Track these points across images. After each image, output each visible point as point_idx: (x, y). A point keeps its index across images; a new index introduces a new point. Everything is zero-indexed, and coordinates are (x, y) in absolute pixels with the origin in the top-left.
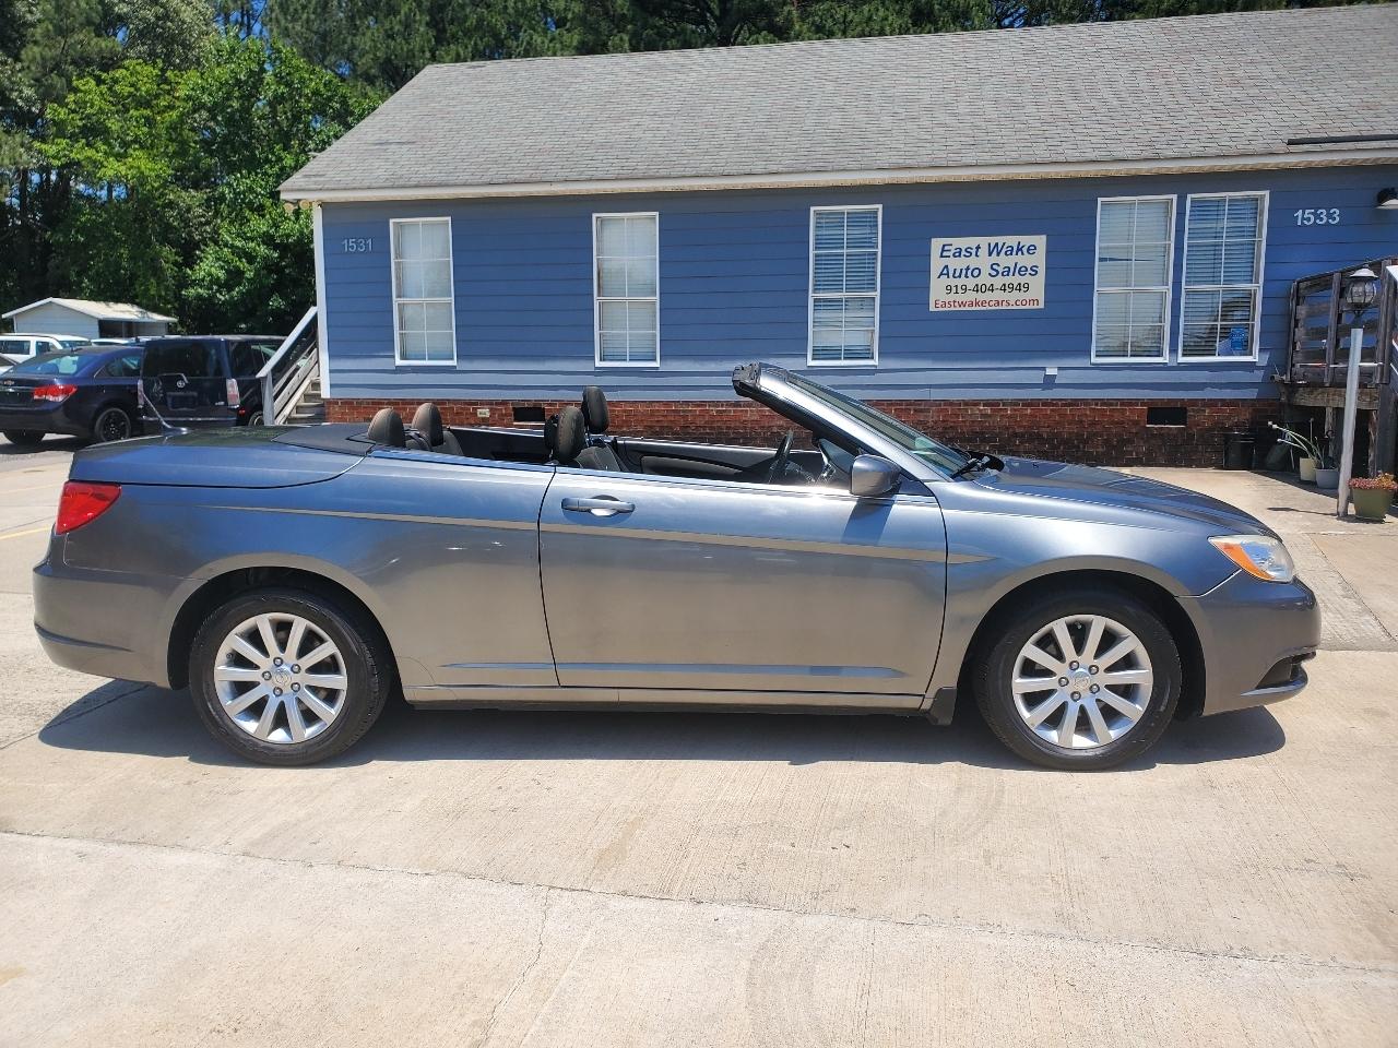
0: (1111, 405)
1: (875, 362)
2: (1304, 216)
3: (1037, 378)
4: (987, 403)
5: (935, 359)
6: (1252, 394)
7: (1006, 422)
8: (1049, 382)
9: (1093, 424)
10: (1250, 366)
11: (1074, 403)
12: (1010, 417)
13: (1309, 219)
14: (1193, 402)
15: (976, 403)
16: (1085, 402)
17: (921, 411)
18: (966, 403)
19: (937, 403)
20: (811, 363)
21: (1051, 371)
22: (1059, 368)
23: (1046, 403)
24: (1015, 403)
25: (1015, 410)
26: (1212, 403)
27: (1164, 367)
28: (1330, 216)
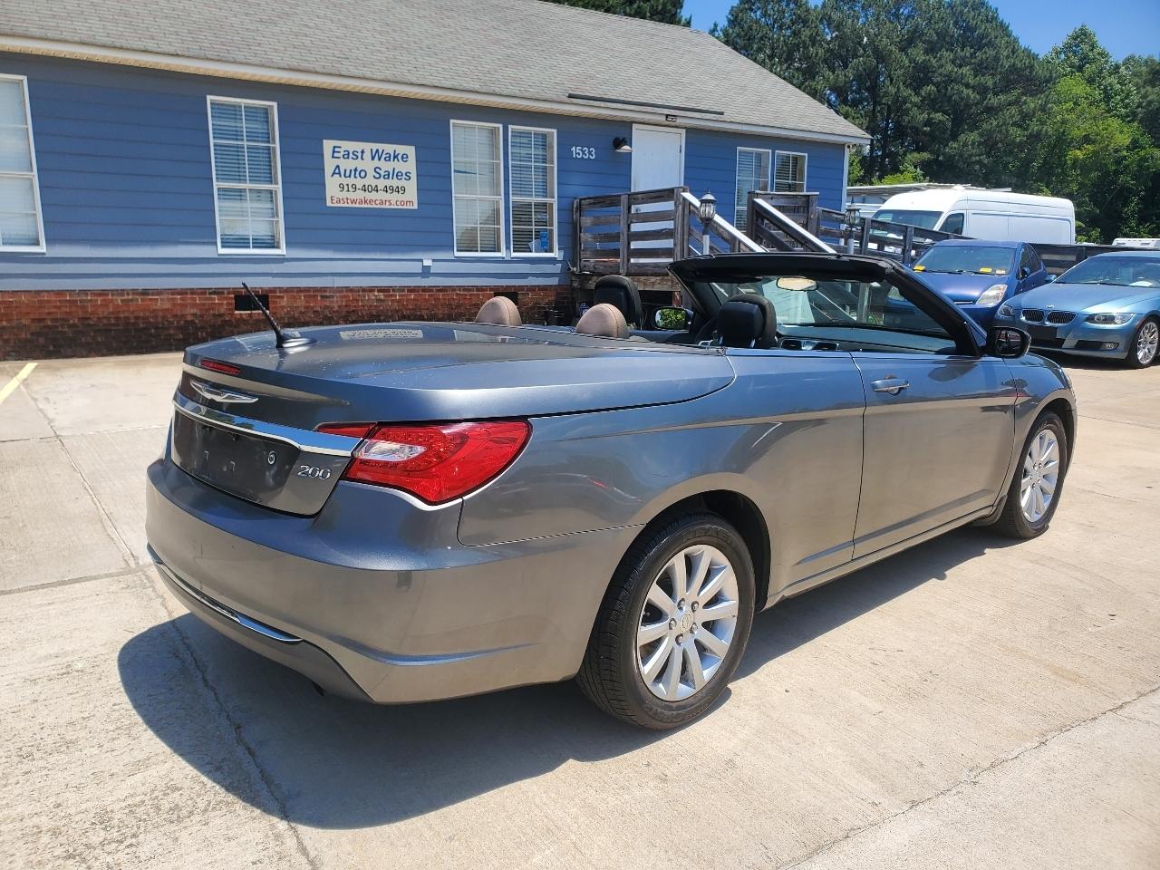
0: (470, 290)
1: (282, 251)
2: (576, 151)
3: (417, 268)
4: (381, 290)
5: (336, 250)
6: (554, 281)
7: (396, 306)
8: (426, 272)
9: (458, 306)
10: (553, 261)
11: (443, 289)
12: (399, 301)
13: (579, 154)
14: (521, 288)
15: (371, 290)
16: (453, 288)
17: (327, 297)
18: (364, 290)
19: (340, 290)
20: (222, 251)
21: (427, 263)
22: (434, 260)
23: (425, 289)
24: (401, 289)
25: (402, 296)
26: (532, 289)
27: (502, 261)
28: (590, 153)
